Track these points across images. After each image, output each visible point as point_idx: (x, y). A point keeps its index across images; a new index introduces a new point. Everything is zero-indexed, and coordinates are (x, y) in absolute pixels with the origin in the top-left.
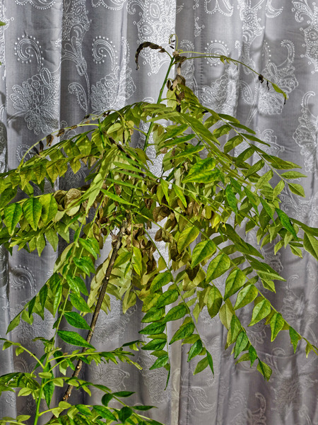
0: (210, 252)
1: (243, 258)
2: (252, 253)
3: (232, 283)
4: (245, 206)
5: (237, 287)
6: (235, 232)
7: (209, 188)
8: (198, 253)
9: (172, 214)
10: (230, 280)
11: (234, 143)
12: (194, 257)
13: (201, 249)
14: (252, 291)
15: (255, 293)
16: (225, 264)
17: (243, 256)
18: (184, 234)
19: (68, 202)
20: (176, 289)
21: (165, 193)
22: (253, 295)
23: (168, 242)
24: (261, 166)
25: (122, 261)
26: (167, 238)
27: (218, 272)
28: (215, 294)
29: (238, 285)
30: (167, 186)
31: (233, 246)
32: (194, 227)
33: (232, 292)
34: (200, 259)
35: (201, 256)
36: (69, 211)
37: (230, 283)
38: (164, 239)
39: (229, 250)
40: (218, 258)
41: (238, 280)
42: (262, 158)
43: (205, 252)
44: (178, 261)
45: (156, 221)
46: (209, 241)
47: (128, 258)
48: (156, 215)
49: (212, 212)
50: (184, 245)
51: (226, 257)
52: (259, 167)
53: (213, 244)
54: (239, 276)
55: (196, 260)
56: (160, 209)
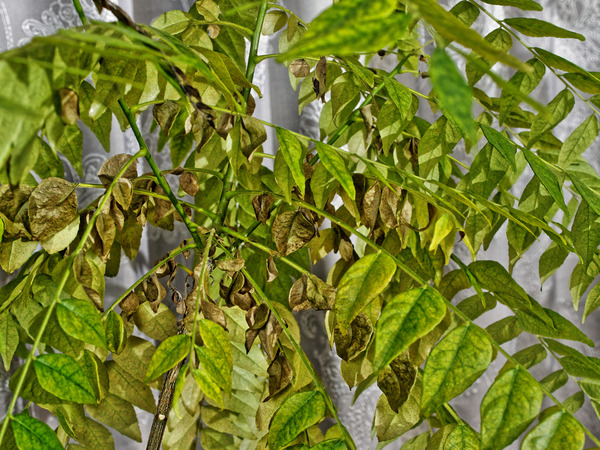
0: (429, 320)
1: (539, 349)
2: (560, 333)
3: (500, 410)
4: (532, 204)
5: (516, 421)
6: (512, 281)
7: (430, 164)
8: (394, 326)
9: (343, 243)
10: (495, 403)
12: (381, 338)
13: (403, 315)
14: (566, 432)
15: (577, 438)
16: (475, 355)
17: (540, 342)
18: (352, 276)
19: (38, 216)
20: (343, 439)
21: (292, 163)
22: (570, 445)
23: (326, 310)
24: (565, 109)
25: (166, 363)
26: (320, 298)
27: (457, 379)
28: (464, 446)
29: (522, 416)
30: (298, 146)
31: (512, 321)
32: (380, 256)
33: (504, 440)
34: (400, 343)
35: (404, 334)
36: (48, 239)
37: (496, 410)
38: (313, 301)
39: (503, 332)
40: (454, 336)
41: (519, 399)
42: (567, 86)
43: (415, 322)
44: (353, 361)
45: (285, 251)
46: (426, 290)
47: (182, 352)
48: (281, 235)
49: (430, 206)
50: (353, 308)
51: (478, 333)
52: (562, 111)
53: (438, 298)
54: (523, 388)
55: (389, 346)
56: (293, 219)
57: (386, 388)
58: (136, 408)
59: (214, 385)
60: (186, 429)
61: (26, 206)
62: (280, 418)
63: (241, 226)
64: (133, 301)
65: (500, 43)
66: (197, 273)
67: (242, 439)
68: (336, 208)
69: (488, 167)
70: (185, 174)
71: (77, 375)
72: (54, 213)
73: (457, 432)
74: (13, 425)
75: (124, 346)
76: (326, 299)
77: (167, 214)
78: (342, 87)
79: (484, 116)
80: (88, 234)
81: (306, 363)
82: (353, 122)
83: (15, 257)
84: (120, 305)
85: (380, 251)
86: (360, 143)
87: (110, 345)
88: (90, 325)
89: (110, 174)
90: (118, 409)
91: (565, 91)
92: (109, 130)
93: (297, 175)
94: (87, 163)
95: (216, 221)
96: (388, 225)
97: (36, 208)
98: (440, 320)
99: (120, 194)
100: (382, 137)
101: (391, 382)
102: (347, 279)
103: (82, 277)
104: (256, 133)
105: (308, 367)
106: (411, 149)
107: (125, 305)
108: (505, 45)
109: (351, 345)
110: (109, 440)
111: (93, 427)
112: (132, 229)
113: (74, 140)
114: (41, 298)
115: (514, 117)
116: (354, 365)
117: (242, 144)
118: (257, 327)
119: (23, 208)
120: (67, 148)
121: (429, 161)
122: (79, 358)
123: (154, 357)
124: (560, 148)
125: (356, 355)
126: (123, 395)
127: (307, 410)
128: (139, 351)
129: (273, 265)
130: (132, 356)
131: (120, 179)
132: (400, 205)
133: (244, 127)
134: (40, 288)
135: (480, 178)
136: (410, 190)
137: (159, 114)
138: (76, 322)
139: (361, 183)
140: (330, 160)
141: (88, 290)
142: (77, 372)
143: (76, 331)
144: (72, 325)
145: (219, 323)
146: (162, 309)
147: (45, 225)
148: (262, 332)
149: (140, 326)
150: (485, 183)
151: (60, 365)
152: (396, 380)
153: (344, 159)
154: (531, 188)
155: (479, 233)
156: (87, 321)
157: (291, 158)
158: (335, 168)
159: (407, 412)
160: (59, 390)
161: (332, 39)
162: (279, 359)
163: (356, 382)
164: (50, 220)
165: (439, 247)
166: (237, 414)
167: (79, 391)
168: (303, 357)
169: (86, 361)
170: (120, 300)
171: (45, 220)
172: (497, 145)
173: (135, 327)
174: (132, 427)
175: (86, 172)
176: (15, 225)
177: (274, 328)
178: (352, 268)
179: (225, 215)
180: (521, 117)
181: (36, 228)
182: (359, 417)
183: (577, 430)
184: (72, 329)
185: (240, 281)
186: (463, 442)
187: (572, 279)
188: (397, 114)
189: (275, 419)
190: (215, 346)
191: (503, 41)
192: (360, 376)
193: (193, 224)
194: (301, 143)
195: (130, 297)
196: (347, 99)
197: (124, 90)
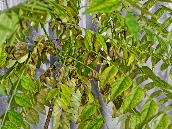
0: (127, 86)
1: (160, 91)
2: (166, 87)
3: (146, 112)
5: (151, 116)
6: (152, 72)
8: (117, 87)
9: (104, 61)
10: (145, 110)
11: (148, 6)
12: (113, 90)
13: (119, 84)
14: (165, 119)
15: (168, 121)
16: (140, 96)
17: (160, 90)
18: (105, 72)
19: (17, 53)
20: (102, 118)
21: (89, 39)
22: (166, 123)
23: (98, 81)
24: (170, 23)
25: (52, 96)
26: (97, 77)
27: (134, 103)
28: (137, 120)
29: (152, 114)
30: (91, 34)
31: (152, 83)
32: (113, 67)
33: (147, 121)
34: (118, 92)
35: (119, 90)
36: (20, 59)
37: (145, 112)
38: (94, 78)
39: (150, 87)
40: (134, 91)
41: (152, 109)
42: (170, 16)
43: (123, 86)
44: (106, 95)
45: (87, 64)
46: (126, 77)
47: (56, 93)
48: (85, 59)
49: (128, 53)
50: (105, 81)
51: (141, 90)
52: (169, 23)
53: (129, 79)
54: (153, 106)
55: (115, 93)
56: (89, 55)
57: (115, 103)
58: (45, 106)
59: (65, 103)
60: (59, 112)
61: (13, 50)
62: (84, 112)
63: (76, 54)
64: (43, 77)
65: (151, 3)
66: (61, 70)
67: (75, 115)
68: (102, 51)
69: (146, 40)
70: (59, 40)
71: (26, 99)
72: (21, 52)
73: (135, 116)
74: (8, 113)
75: (41, 89)
76: (98, 77)
77: (54, 51)
78: (104, 16)
79: (146, 24)
80: (30, 59)
81: (92, 96)
82: (108, 26)
83: (10, 64)
84: (40, 78)
85: (113, 65)
86: (110, 31)
87: (37, 89)
88: (30, 85)
89: (37, 41)
90: (40, 106)
91: (170, 17)
92: (38, 27)
93: (90, 43)
94: (33, 34)
95: (67, 55)
96: (116, 57)
97: (16, 50)
98: (130, 86)
99: (39, 47)
100: (116, 31)
101: (116, 101)
102: (104, 73)
103: (29, 71)
104: (79, 30)
105: (92, 98)
106: (124, 34)
107: (41, 78)
108: (152, 4)
109: (105, 91)
110: (37, 114)
111: (33, 110)
112: (44, 55)
113: (28, 29)
114: (18, 75)
115: (155, 24)
116: (106, 96)
117: (75, 33)
118: (78, 86)
119: (12, 50)
120: (26, 32)
121: (129, 38)
122: (27, 94)
123: (48, 94)
124: (168, 33)
125: (107, 94)
126: (41, 102)
127: (92, 110)
128: (46, 90)
129: (84, 67)
130: (44, 91)
131: (39, 43)
132: (120, 52)
133: (75, 29)
134: (17, 72)
135: (144, 43)
136: (123, 48)
137: (51, 25)
138: (26, 84)
139: (109, 45)
140: (100, 38)
141: (30, 75)
142: (27, 98)
143: (26, 87)
144: (25, 85)
145: (67, 85)
146: (52, 78)
147: (19, 55)
148: (79, 87)
149: (46, 83)
150: (145, 45)
151: (22, 96)
152: (118, 101)
153: (104, 38)
154: (158, 46)
155: (143, 59)
156: (29, 84)
157: (88, 38)
158: (101, 41)
159: (121, 110)
160: (21, 104)
161: (98, 8)
162: (85, 94)
163: (106, 101)
164: (20, 54)
165: (131, 64)
166: (73, 108)
167: (27, 104)
168: (91, 95)
169: (30, 94)
170: (40, 77)
171: (19, 54)
172: (148, 34)
173: (45, 83)
174: (44, 111)
175: (33, 36)
176: (10, 55)
177: (83, 86)
178: (105, 70)
179: (70, 53)
180: (157, 24)
181: (16, 56)
182: (109, 107)
183: (168, 119)
184: (25, 86)
185: (73, 72)
186: (136, 119)
187: (170, 72)
188: (120, 25)
189: (83, 112)
190: (66, 91)
191: (152, 3)
192: (108, 99)
193: (61, 56)
194: (91, 33)
195: (43, 76)
196: (106, 20)
197: (41, 18)
